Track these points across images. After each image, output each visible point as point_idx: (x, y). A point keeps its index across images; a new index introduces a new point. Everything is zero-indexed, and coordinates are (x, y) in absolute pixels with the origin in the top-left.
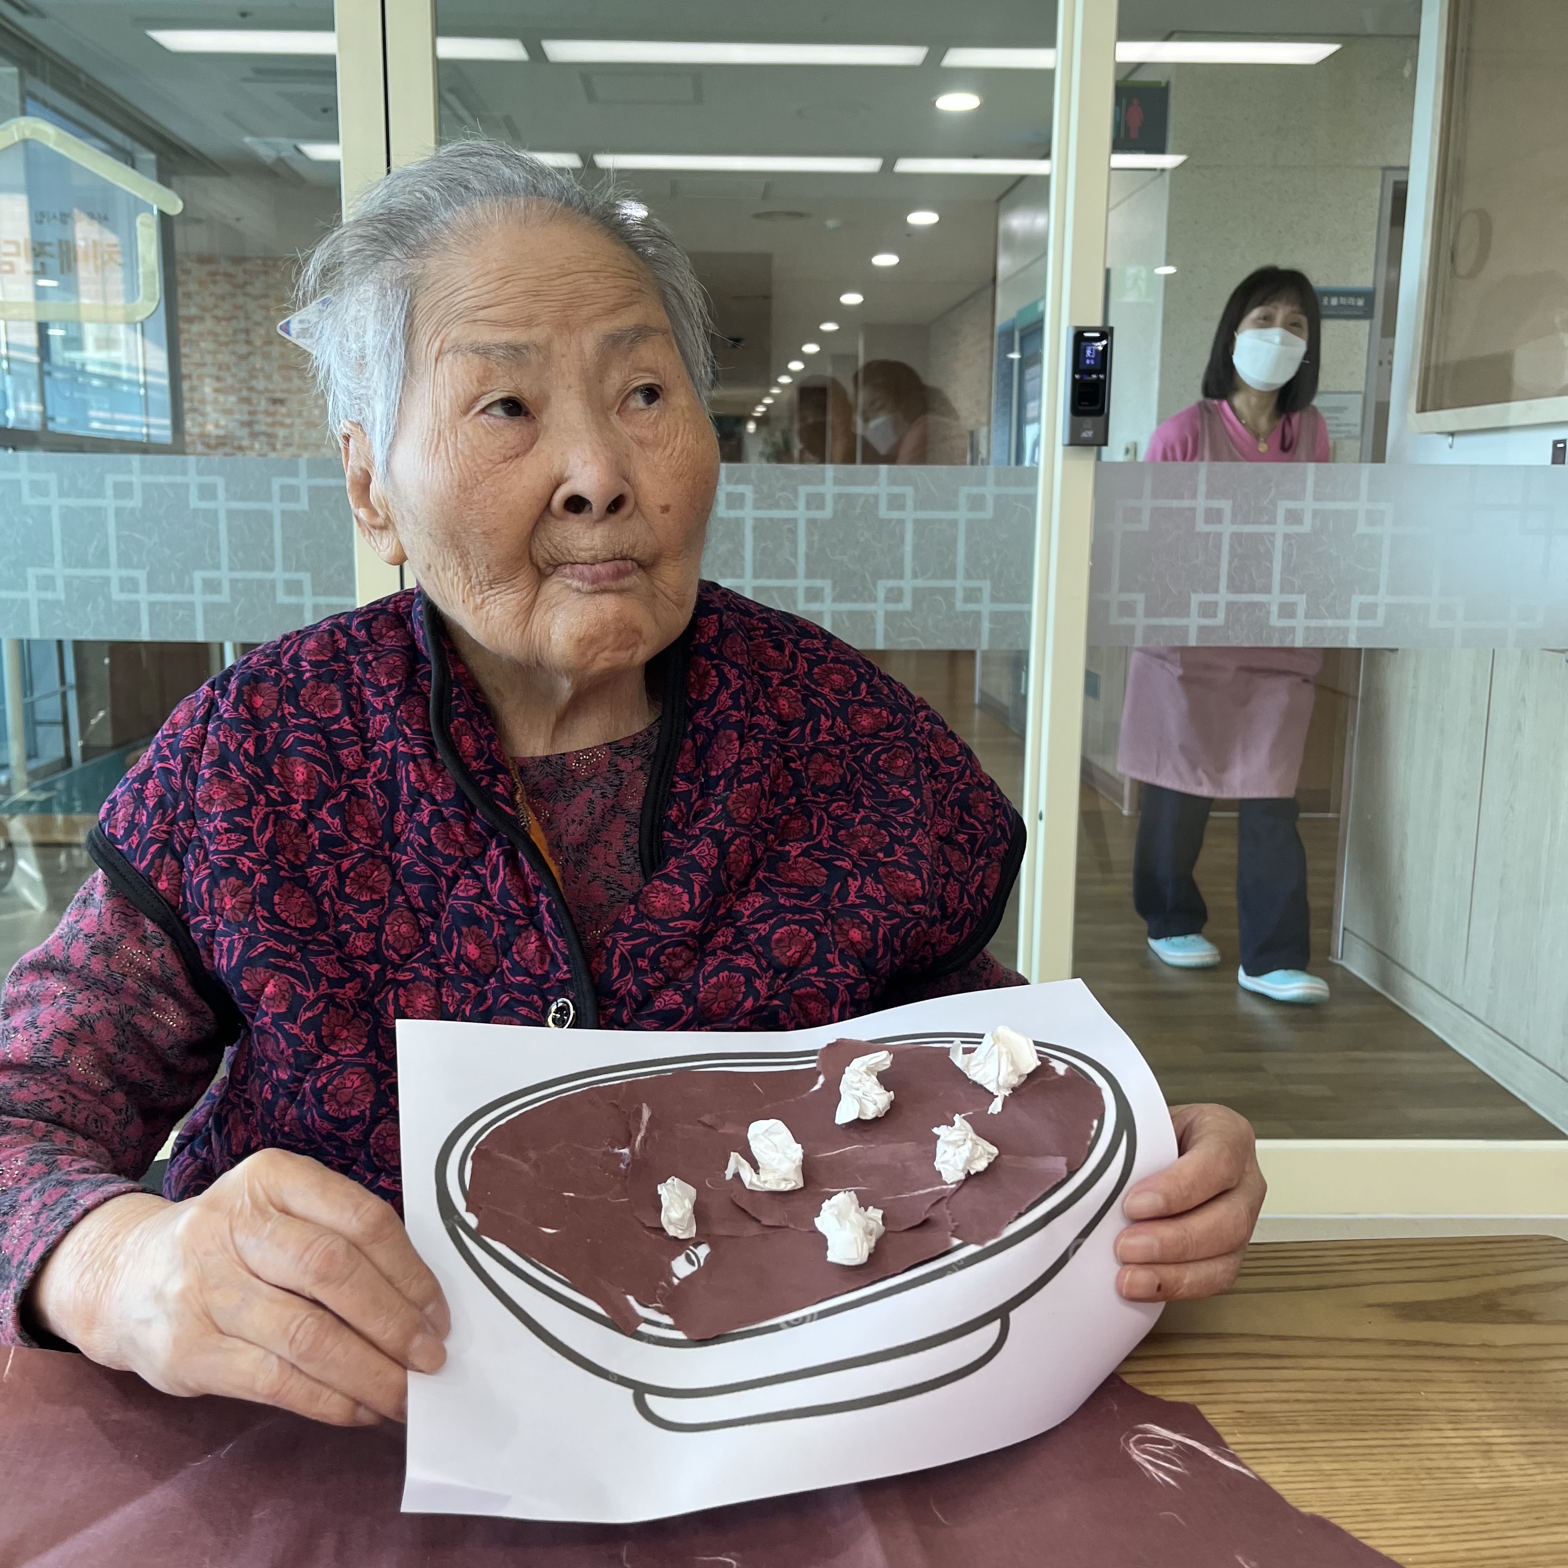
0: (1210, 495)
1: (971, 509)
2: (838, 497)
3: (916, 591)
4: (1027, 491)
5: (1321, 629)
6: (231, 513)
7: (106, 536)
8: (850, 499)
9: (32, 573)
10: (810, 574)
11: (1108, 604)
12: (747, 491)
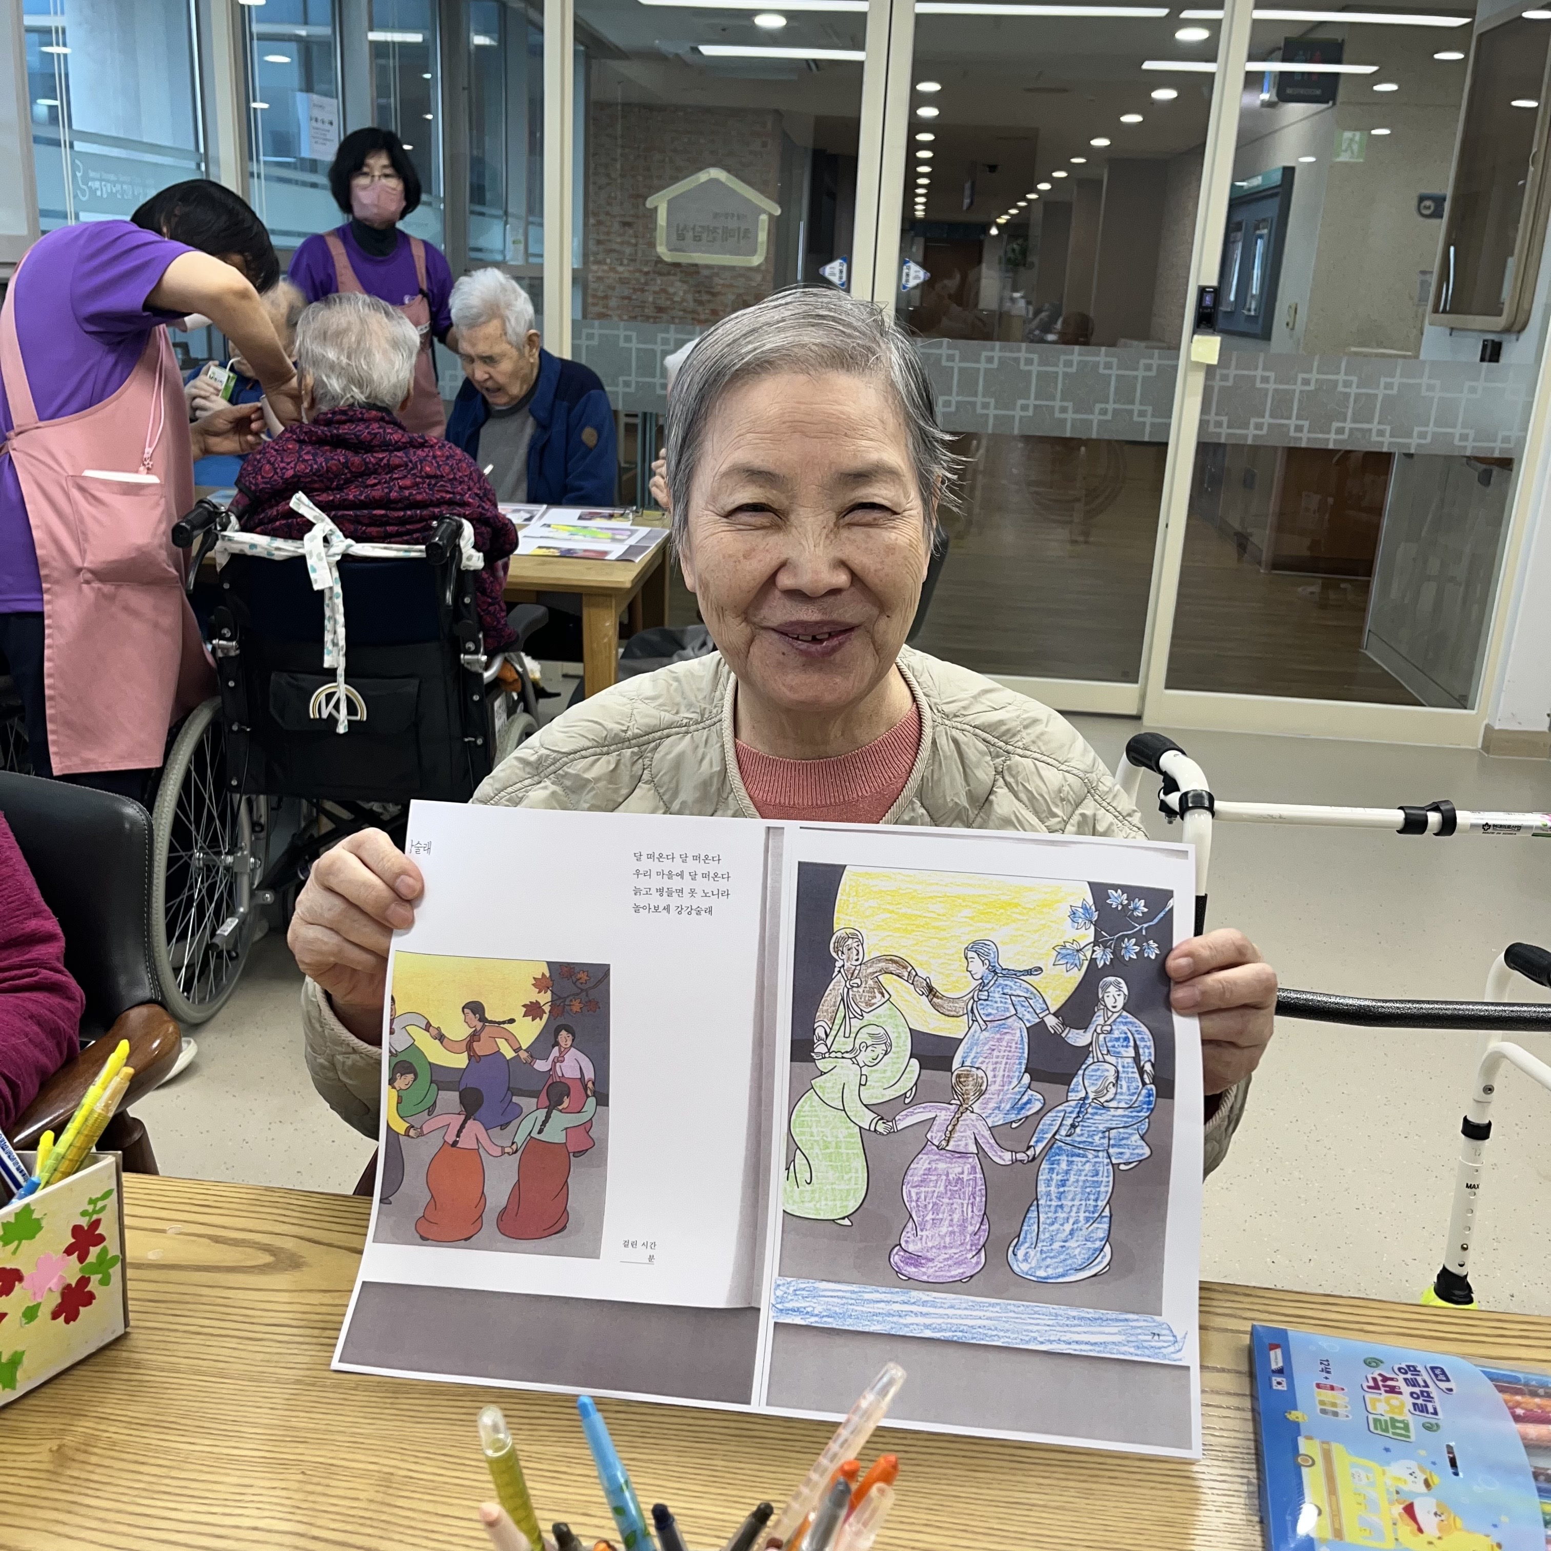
0: (1264, 369)
1: (1145, 371)
2: (1079, 362)
3: (1114, 410)
5: (1316, 439)
8: (1086, 363)
11: (1208, 421)
12: (1035, 357)
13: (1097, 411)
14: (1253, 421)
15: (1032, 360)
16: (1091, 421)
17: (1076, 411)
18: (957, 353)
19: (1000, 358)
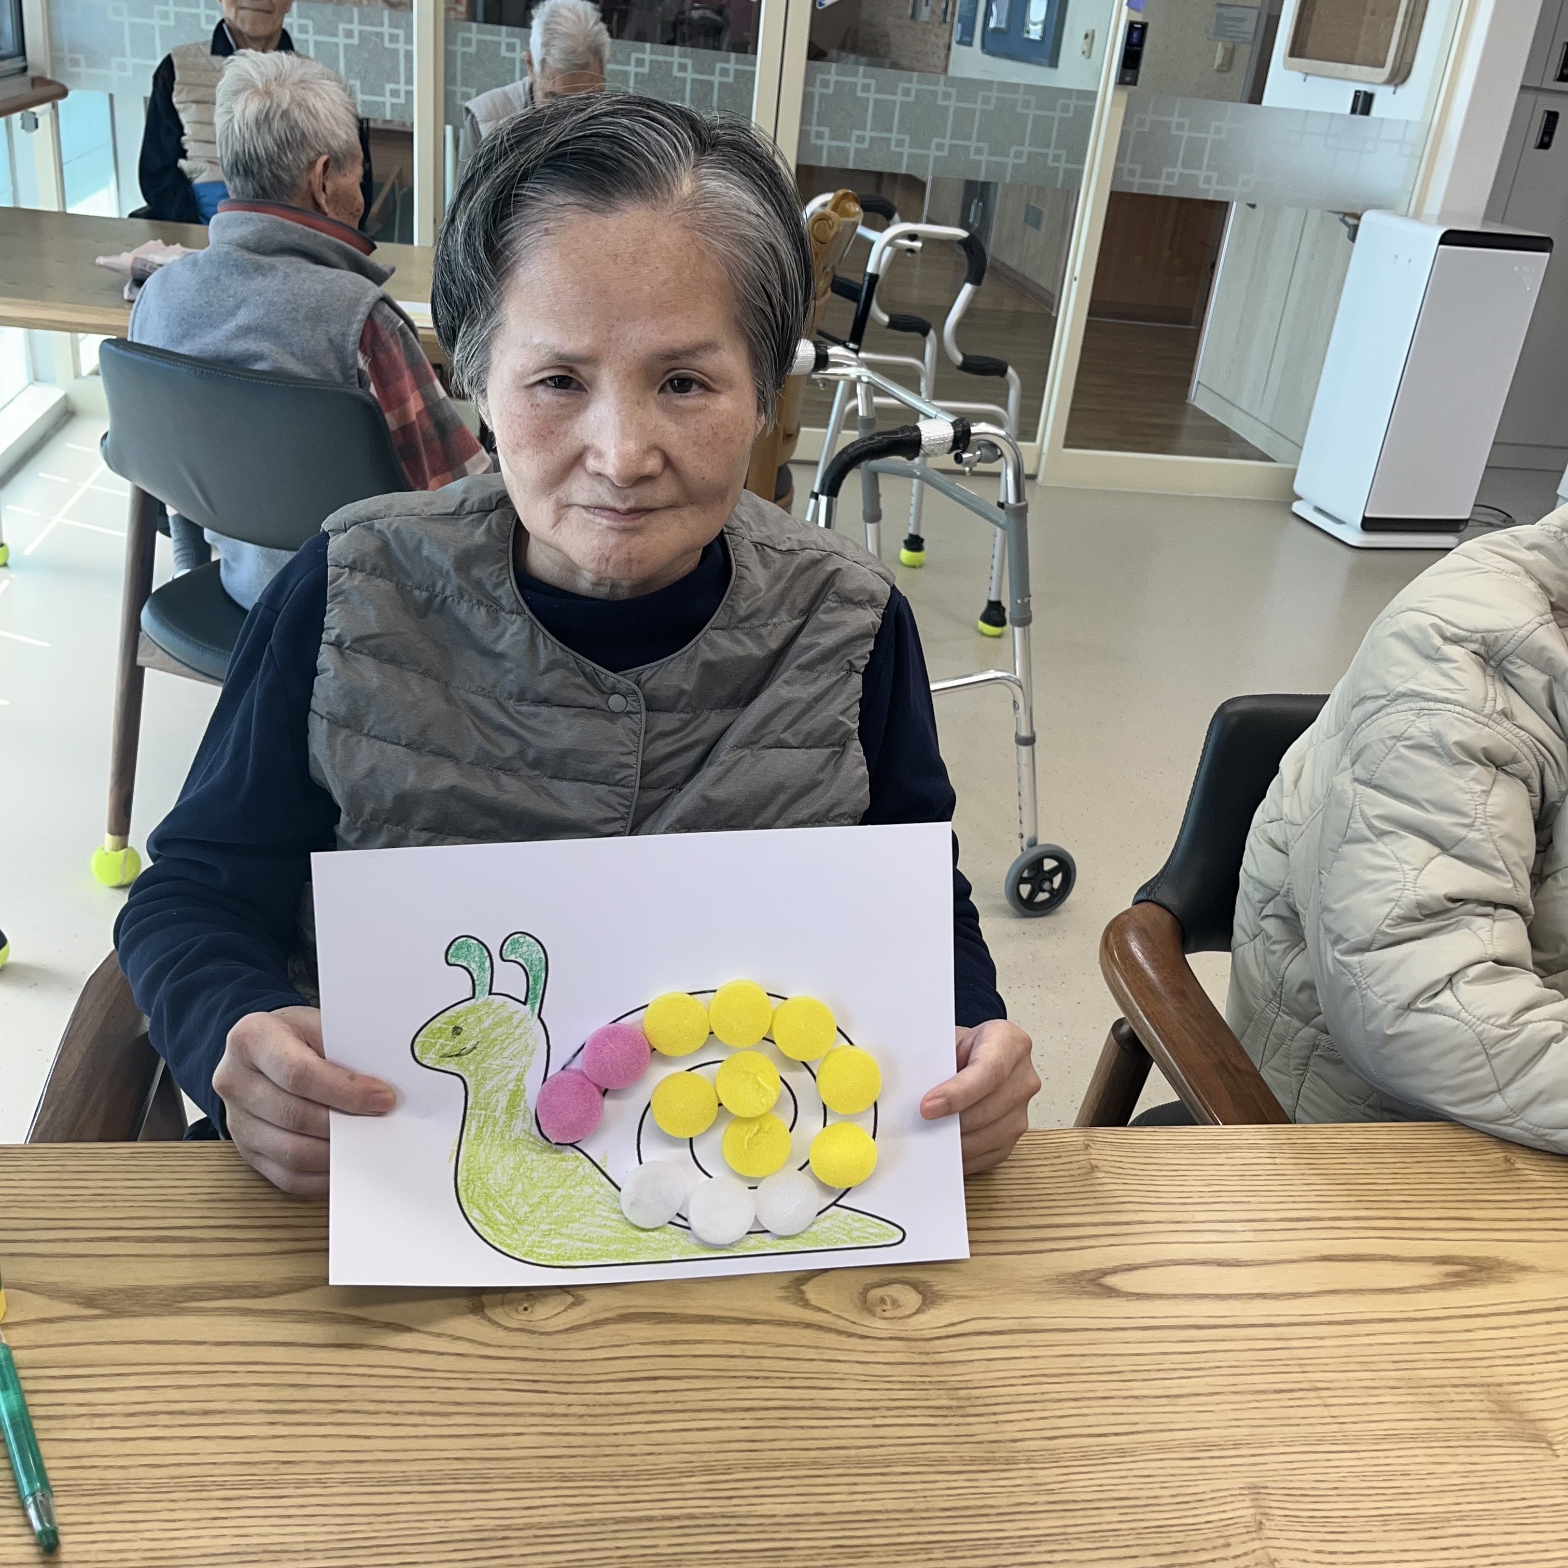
0: (1180, 115)
1: (1062, 111)
3: (1029, 154)
4: (1090, 104)
6: (693, 80)
10: (978, 140)
11: (1122, 169)
13: (1012, 153)
16: (1006, 165)
17: (991, 154)
18: (873, 82)
19: (917, 91)
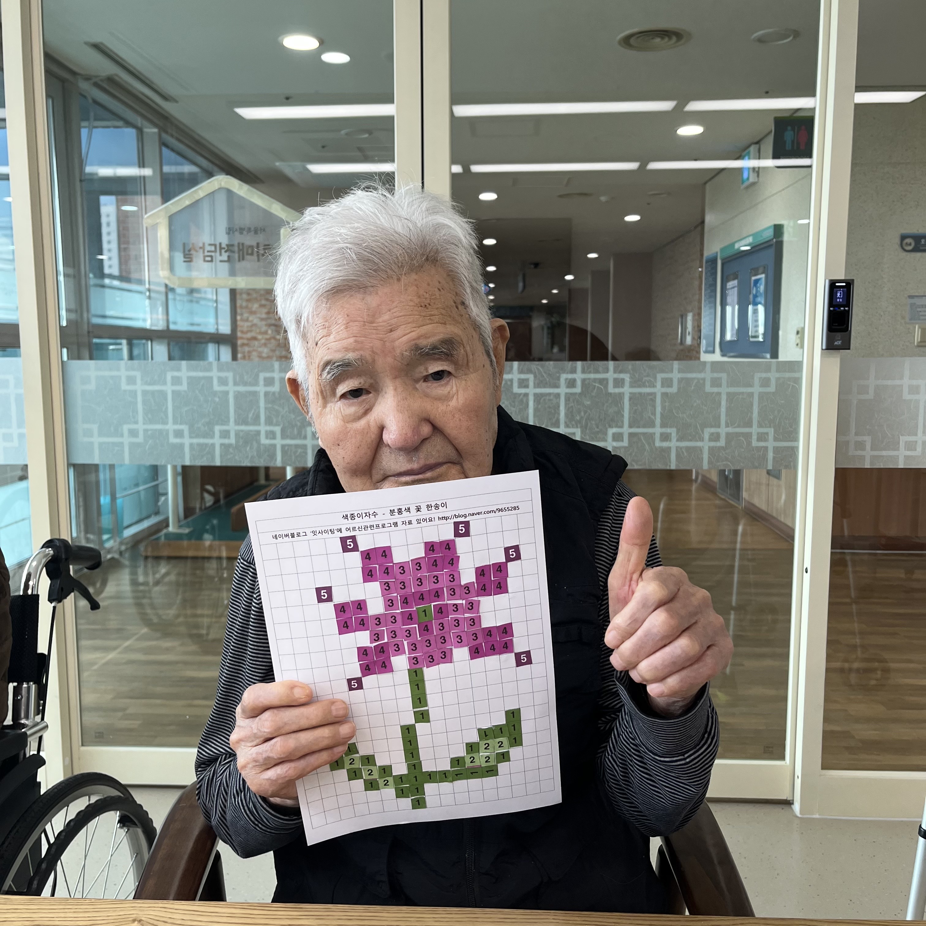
1: (762, 386)
2: (680, 381)
3: (728, 434)
4: (796, 375)
7: (259, 407)
8: (688, 381)
9: (217, 429)
11: (848, 443)
12: (626, 377)
13: (706, 436)
14: (903, 439)
15: (623, 380)
16: (701, 449)
17: (680, 439)
18: (531, 377)
19: (583, 381)
